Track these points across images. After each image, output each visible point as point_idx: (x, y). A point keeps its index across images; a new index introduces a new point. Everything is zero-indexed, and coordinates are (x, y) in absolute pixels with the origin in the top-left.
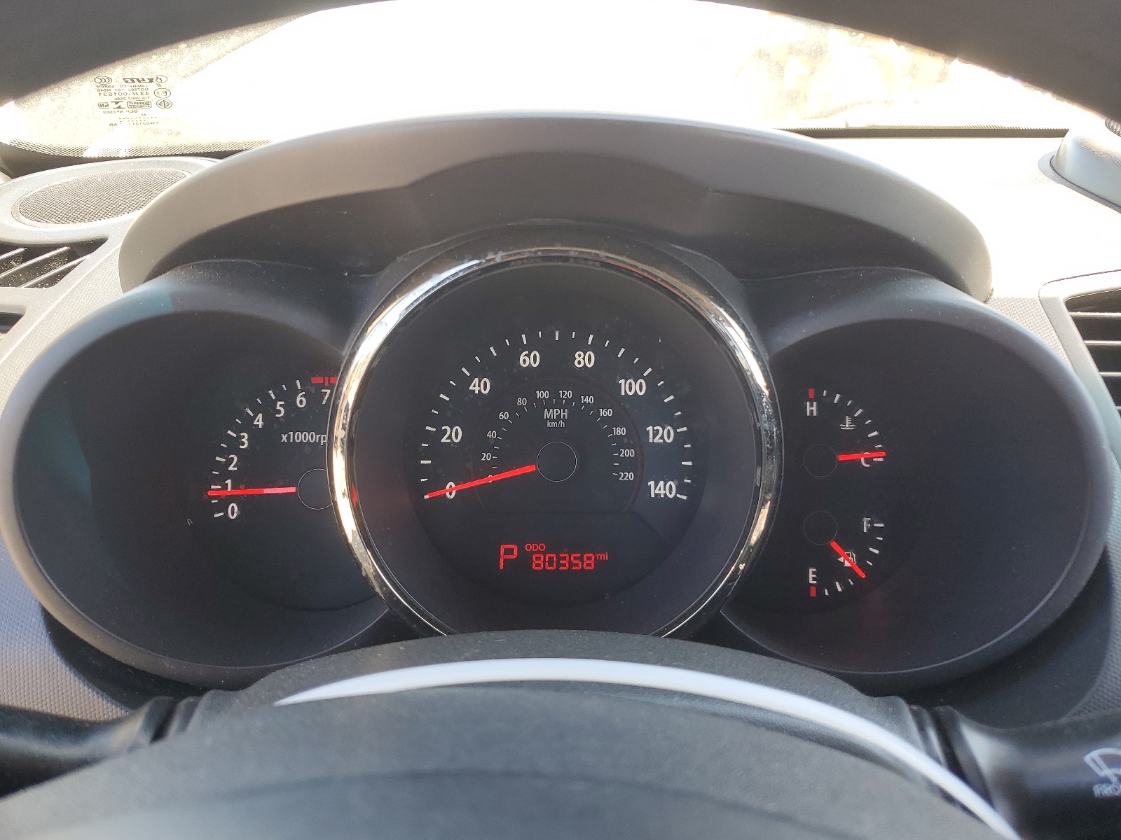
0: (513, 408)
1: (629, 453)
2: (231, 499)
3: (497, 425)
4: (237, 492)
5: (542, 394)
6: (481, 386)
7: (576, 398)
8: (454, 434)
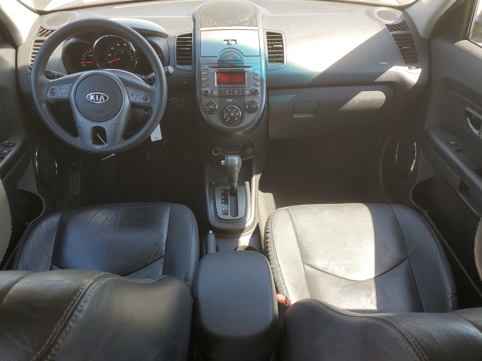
0: (117, 51)
1: (132, 57)
2: (84, 64)
3: (115, 53)
4: (84, 63)
5: (121, 49)
6: (112, 48)
7: (125, 49)
8: (110, 55)
